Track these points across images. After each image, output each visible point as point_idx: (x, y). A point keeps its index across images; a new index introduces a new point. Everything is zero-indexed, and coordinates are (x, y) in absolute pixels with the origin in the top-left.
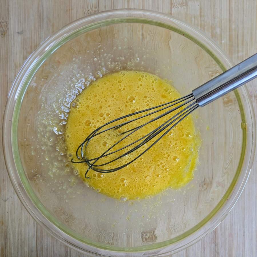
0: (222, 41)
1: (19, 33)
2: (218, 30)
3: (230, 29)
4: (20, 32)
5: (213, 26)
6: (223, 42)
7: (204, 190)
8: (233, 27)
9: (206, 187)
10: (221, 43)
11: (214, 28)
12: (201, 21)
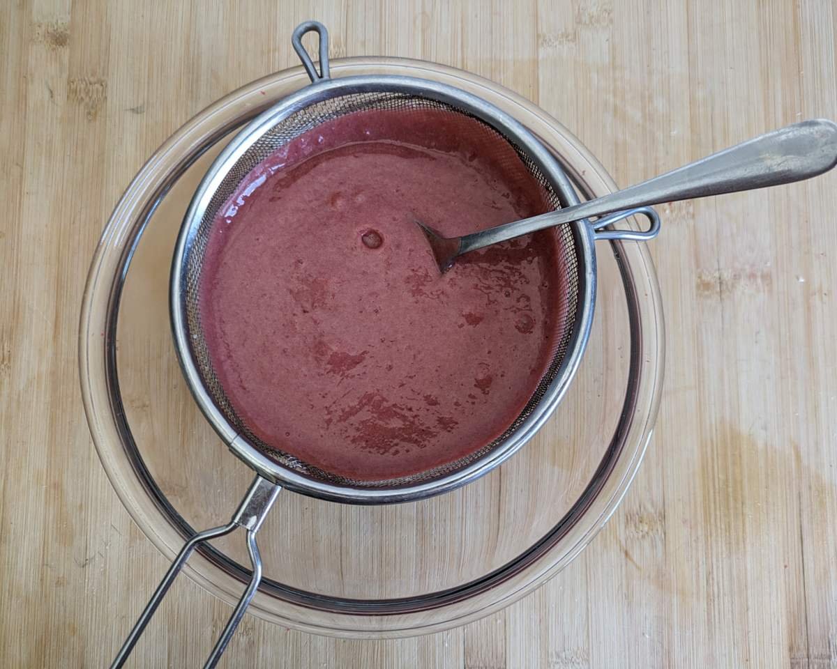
0: (670, 131)
1: (135, 111)
2: (659, 104)
3: (692, 101)
4: (137, 108)
5: (647, 93)
6: (674, 133)
7: (640, 537)
8: (700, 95)
9: (646, 528)
10: (670, 137)
11: (650, 97)
12: (615, 80)
